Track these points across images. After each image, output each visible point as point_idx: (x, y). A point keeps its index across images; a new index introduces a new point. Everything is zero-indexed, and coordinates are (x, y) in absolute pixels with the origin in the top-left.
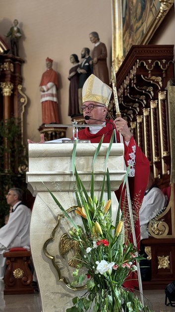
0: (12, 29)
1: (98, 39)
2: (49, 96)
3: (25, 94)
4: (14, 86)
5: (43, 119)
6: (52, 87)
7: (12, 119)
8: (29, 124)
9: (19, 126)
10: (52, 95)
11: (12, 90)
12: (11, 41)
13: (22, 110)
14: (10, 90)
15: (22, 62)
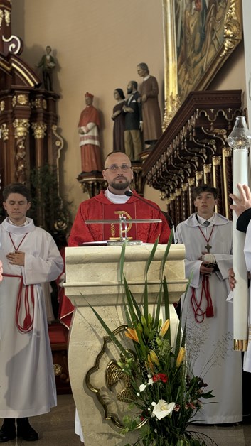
0: (44, 57)
1: (148, 72)
2: (90, 139)
3: (61, 136)
4: (47, 126)
5: (82, 167)
6: (92, 128)
7: (46, 166)
8: (65, 172)
9: (54, 175)
10: (93, 138)
11: (45, 132)
12: (43, 72)
13: (57, 155)
14: (43, 132)
15: (57, 97)
